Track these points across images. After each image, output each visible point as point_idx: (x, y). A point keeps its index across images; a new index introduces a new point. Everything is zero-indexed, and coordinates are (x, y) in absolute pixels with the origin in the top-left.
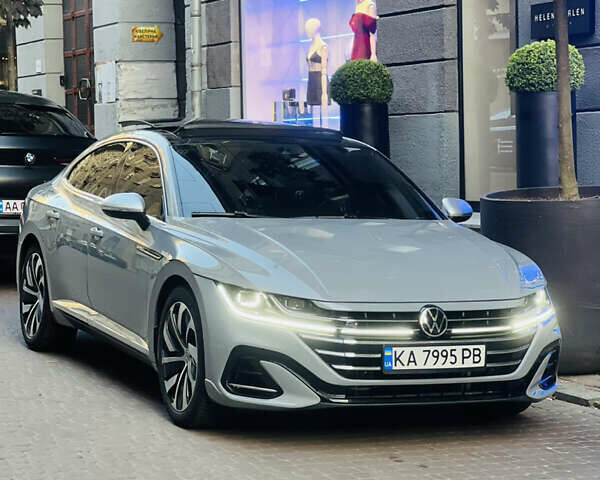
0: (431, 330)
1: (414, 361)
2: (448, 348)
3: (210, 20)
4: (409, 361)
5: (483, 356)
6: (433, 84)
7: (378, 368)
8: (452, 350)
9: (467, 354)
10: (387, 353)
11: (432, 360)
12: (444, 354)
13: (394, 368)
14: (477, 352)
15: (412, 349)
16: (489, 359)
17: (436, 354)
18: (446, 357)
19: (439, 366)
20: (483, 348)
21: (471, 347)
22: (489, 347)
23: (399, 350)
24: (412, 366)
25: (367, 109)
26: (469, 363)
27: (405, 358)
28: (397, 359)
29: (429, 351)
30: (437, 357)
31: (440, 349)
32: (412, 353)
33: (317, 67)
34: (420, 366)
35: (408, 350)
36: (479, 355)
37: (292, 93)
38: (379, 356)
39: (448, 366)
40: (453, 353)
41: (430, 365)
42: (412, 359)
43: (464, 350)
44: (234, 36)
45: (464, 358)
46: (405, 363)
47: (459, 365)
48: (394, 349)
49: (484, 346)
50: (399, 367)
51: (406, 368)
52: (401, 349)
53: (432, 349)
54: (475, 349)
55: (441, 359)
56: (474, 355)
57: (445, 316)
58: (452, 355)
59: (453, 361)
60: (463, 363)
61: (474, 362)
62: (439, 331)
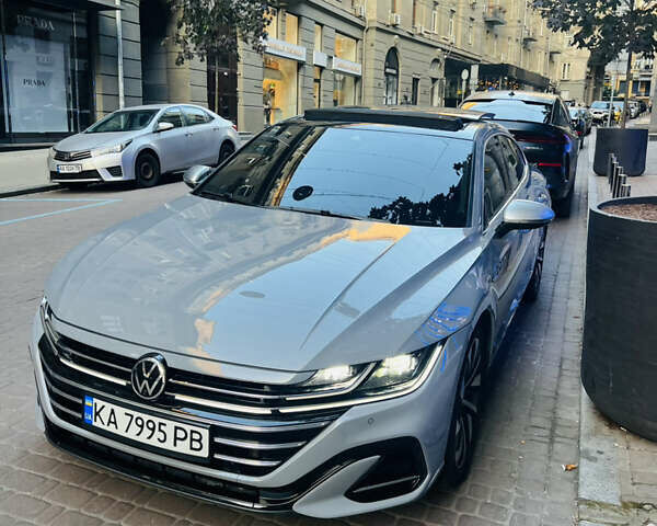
1: (115, 423)
2: (157, 420)
4: (110, 421)
5: (206, 442)
7: (80, 417)
8: (160, 424)
9: (181, 434)
10: (88, 402)
11: (135, 429)
12: (151, 425)
13: (94, 423)
14: (196, 436)
15: (114, 407)
16: (214, 448)
17: (140, 422)
18: (153, 430)
19: (143, 439)
20: (205, 433)
21: (188, 428)
23: (100, 403)
24: (111, 428)
26: (184, 448)
27: (105, 415)
28: (97, 414)
29: (132, 416)
30: (142, 427)
31: (146, 417)
32: (113, 412)
34: (121, 432)
35: (108, 406)
38: (80, 401)
39: (154, 442)
40: (163, 427)
41: (132, 435)
42: (112, 420)
43: (176, 428)
45: (176, 439)
46: (106, 421)
47: (169, 445)
48: (95, 401)
49: (206, 431)
50: (99, 424)
51: (105, 427)
53: (136, 414)
54: (192, 432)
55: (146, 432)
56: (192, 440)
58: (160, 430)
59: (162, 439)
60: (175, 445)
61: (192, 449)
62: (150, 392)
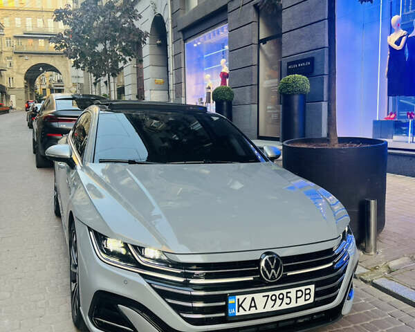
0: (270, 276)
1: (255, 306)
2: (284, 292)
3: (176, 75)
4: (251, 307)
5: (312, 294)
6: (248, 94)
7: (223, 315)
8: (287, 293)
9: (299, 294)
10: (231, 301)
11: (270, 303)
12: (281, 297)
13: (237, 314)
14: (308, 292)
15: (253, 295)
16: (317, 294)
17: (274, 298)
18: (283, 299)
19: (276, 308)
20: (312, 287)
21: (303, 288)
22: (317, 285)
23: (241, 298)
24: (253, 311)
25: (225, 103)
26: (301, 302)
27: (246, 305)
28: (240, 306)
29: (268, 296)
30: (275, 300)
31: (277, 293)
32: (253, 299)
33: (209, 91)
34: (260, 310)
35: (249, 297)
36: (309, 294)
37: (201, 99)
38: (224, 303)
39: (284, 306)
40: (289, 295)
41: (269, 309)
42: (253, 305)
43: (297, 291)
44: (183, 81)
45: (297, 298)
46: (247, 309)
47: (293, 305)
48: (237, 297)
49: (313, 286)
50: (242, 312)
51: (248, 312)
52: (244, 297)
53: (270, 294)
54: (306, 289)
55: (279, 302)
56: (306, 294)
57: (281, 262)
58: (287, 297)
59: (288, 302)
60: (296, 302)
61: (305, 300)
62: (276, 276)
